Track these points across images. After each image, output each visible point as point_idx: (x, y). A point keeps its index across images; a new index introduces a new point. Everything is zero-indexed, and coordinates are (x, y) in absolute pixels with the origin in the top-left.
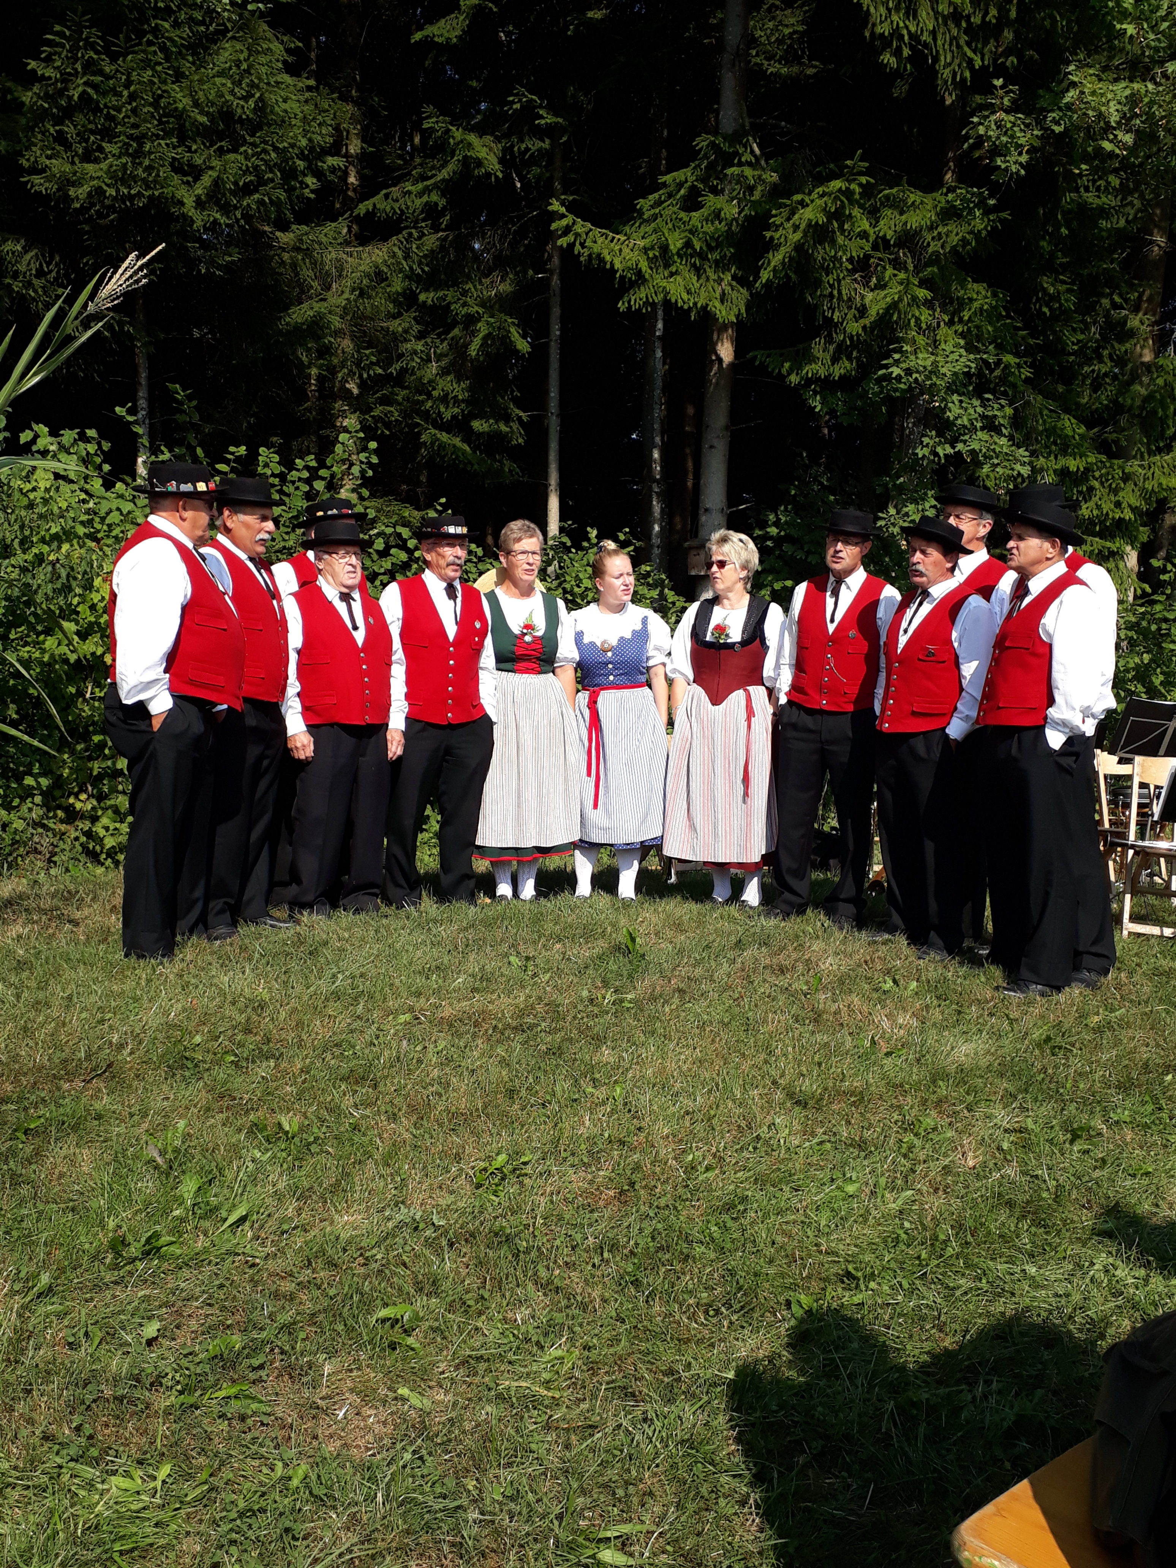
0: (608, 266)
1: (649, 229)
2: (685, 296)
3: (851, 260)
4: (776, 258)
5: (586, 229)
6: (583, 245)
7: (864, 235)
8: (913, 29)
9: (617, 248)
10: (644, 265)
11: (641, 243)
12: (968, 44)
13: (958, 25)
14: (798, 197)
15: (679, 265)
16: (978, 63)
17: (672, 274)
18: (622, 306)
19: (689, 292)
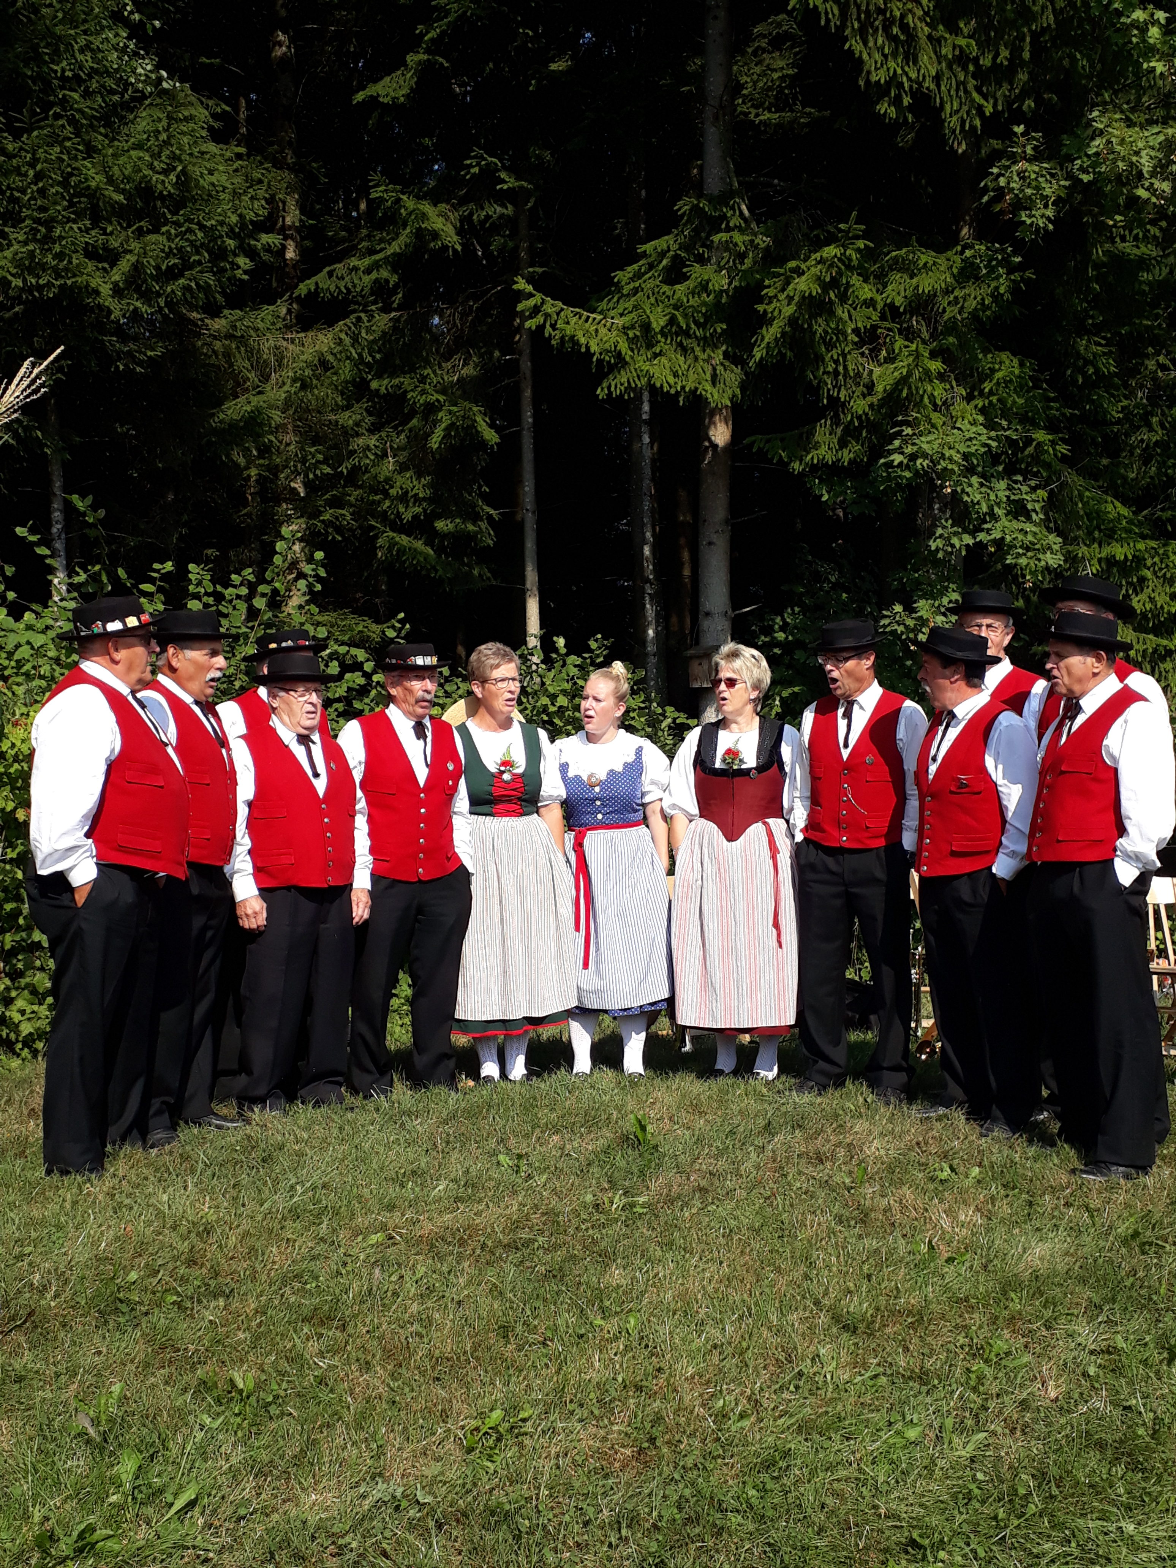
0: (583, 350)
1: (629, 304)
2: (671, 380)
3: (856, 331)
4: (771, 333)
5: (557, 309)
6: (553, 326)
7: (870, 303)
8: (913, 75)
9: (593, 328)
10: (623, 347)
11: (619, 322)
12: (978, 89)
13: (965, 69)
14: (792, 264)
15: (663, 345)
16: (989, 110)
17: (656, 355)
18: (601, 393)
19: (675, 375)
